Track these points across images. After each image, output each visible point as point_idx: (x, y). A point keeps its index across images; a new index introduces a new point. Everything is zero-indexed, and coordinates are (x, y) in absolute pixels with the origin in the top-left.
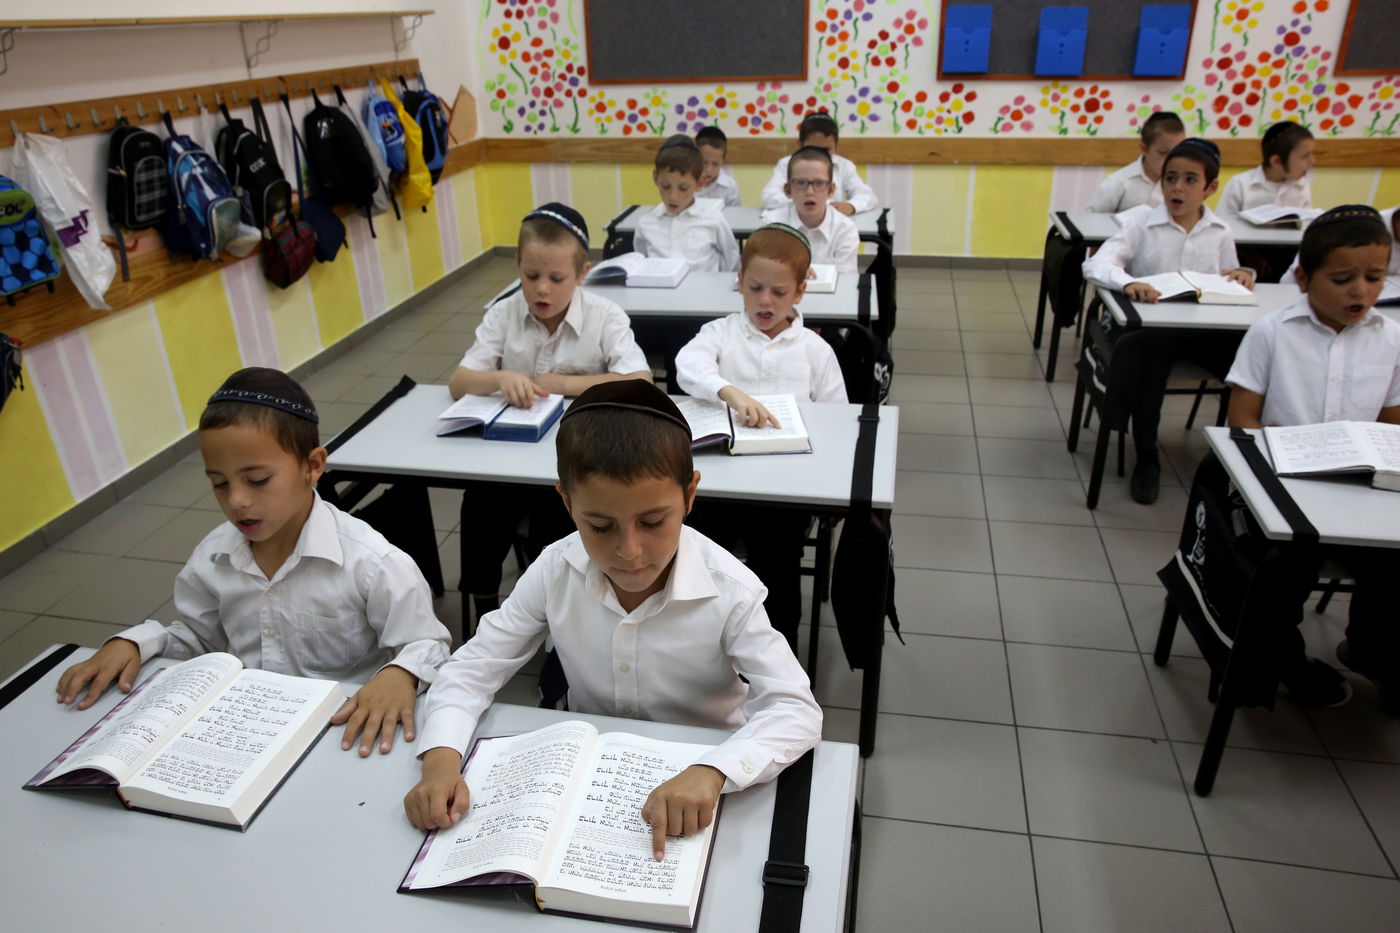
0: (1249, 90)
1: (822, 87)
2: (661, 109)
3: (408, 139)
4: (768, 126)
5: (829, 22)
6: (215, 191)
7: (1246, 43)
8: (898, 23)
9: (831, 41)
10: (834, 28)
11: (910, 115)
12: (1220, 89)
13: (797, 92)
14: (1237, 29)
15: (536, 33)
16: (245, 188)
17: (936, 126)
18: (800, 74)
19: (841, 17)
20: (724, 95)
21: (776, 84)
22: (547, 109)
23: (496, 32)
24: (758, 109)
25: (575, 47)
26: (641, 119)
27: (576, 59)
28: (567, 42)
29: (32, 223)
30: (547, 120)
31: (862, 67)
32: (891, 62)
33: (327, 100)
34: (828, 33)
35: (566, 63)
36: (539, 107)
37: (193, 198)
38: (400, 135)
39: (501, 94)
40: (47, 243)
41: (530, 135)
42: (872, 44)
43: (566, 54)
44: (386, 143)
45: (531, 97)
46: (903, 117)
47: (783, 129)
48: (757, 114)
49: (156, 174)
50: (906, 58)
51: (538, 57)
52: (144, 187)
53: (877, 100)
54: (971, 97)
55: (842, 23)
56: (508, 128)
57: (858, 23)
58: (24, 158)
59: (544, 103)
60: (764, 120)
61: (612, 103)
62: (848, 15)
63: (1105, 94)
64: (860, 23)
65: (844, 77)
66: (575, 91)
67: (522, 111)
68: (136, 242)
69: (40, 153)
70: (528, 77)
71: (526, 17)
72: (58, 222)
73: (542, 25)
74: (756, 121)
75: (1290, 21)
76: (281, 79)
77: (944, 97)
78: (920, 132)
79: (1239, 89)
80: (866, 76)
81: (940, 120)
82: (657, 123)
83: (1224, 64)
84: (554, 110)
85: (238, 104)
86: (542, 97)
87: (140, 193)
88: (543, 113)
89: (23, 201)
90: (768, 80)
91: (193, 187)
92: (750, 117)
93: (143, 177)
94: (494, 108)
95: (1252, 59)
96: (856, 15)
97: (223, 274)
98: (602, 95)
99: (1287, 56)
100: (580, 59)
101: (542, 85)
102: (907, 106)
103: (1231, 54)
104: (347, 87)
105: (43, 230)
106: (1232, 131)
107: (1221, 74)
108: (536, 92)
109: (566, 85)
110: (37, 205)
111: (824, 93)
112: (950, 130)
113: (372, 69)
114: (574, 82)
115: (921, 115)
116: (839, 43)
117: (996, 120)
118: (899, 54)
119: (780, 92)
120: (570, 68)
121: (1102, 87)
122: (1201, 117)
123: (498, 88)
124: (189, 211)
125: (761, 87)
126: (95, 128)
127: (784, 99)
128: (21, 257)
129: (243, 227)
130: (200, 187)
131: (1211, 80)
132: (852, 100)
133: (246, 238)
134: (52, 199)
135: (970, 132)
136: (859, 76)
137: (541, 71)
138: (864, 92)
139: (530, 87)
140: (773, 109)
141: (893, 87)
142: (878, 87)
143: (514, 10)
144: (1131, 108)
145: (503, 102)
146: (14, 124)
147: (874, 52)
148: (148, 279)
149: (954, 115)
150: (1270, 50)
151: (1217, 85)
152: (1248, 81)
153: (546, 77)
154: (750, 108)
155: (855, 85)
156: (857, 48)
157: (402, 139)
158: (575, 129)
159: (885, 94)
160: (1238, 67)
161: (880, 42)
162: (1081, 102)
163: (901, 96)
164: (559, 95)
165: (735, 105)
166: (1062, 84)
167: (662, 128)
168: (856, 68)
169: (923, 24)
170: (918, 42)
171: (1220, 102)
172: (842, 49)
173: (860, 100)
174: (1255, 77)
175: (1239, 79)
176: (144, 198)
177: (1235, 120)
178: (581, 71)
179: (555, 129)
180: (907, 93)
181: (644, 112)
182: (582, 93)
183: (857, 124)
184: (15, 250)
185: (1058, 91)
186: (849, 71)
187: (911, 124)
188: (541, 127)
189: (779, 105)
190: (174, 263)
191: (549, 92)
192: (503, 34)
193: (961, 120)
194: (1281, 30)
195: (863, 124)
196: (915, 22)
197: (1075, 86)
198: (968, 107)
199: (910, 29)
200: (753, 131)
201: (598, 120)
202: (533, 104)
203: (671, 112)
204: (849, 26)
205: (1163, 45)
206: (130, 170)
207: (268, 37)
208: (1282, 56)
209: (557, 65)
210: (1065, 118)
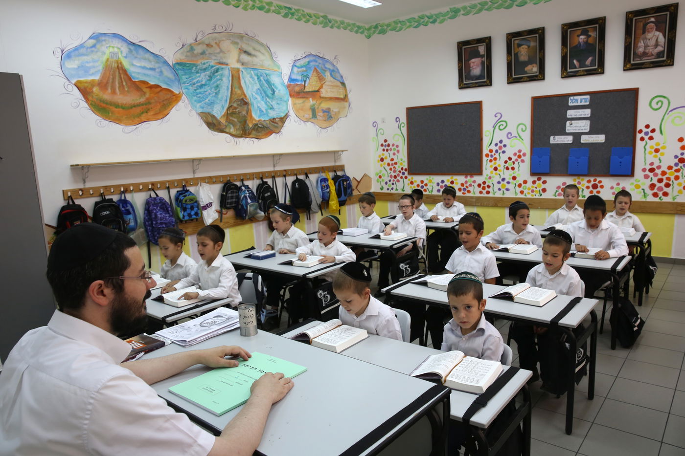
0: (665, 181)
1: (488, 177)
2: (432, 184)
3: (330, 191)
4: (469, 192)
5: (490, 154)
6: (251, 201)
7: (660, 162)
8: (515, 154)
9: (491, 161)
10: (492, 156)
11: (521, 189)
12: (651, 181)
13: (479, 179)
14: (656, 156)
15: (392, 156)
16: (262, 200)
17: (531, 193)
18: (480, 172)
19: (494, 152)
20: (453, 180)
21: (472, 176)
22: (394, 183)
23: (380, 156)
24: (465, 185)
25: (404, 162)
26: (425, 188)
27: (404, 165)
28: (402, 160)
29: (196, 204)
30: (394, 186)
31: (502, 170)
32: (513, 169)
33: (301, 177)
34: (490, 158)
35: (401, 167)
36: (392, 182)
37: (244, 202)
38: (327, 188)
39: (380, 177)
40: (199, 209)
41: (389, 192)
42: (506, 162)
43: (401, 164)
44: (322, 191)
45: (389, 178)
46: (518, 190)
47: (474, 193)
48: (465, 187)
49: (235, 195)
50: (519, 167)
51: (392, 165)
52: (230, 198)
53: (508, 183)
54: (544, 182)
55: (495, 154)
56: (382, 189)
57: (500, 155)
58: (199, 188)
59: (394, 181)
60: (467, 189)
61: (416, 181)
62: (497, 151)
63: (600, 182)
64: (501, 154)
65: (496, 174)
66: (404, 176)
67: (386, 183)
68: (227, 212)
69: (203, 188)
70: (389, 171)
71: (389, 151)
72: (202, 204)
73: (394, 154)
74: (464, 189)
75: (680, 153)
76: (285, 170)
77: (534, 182)
78: (525, 195)
79: (660, 181)
80: (504, 174)
81: (533, 191)
82: (430, 190)
83: (652, 170)
84: (397, 183)
85: (267, 177)
86: (393, 178)
87: (228, 199)
88: (393, 184)
89: (194, 199)
90: (469, 175)
91: (244, 199)
92: (462, 188)
93: (230, 195)
94: (378, 182)
95: (664, 168)
96: (499, 151)
97: (254, 225)
98: (412, 178)
99: (681, 167)
100: (406, 166)
101: (393, 174)
102: (520, 185)
103: (654, 166)
104: (311, 173)
105: (198, 206)
106: (660, 198)
107: (651, 175)
108: (391, 176)
109: (401, 175)
110: (198, 200)
111: (488, 180)
112: (537, 195)
113: (323, 168)
114: (403, 174)
115: (525, 189)
116: (493, 162)
117: (555, 192)
118: (516, 166)
119: (473, 179)
120: (402, 169)
121: (598, 179)
122: (644, 192)
123: (379, 175)
124: (242, 205)
125: (466, 177)
126: (221, 182)
127: (474, 182)
128: (191, 212)
129: (259, 211)
130: (247, 199)
131: (646, 177)
132: (499, 183)
133: (260, 215)
134: (202, 199)
135: (545, 196)
136: (501, 174)
137: (393, 169)
138: (503, 180)
139: (389, 175)
140: (470, 185)
141: (514, 178)
142: (508, 178)
143: (385, 149)
144: (612, 188)
145: (381, 180)
146: (199, 180)
147: (507, 165)
148: (228, 222)
149: (538, 189)
150: (673, 165)
151: (650, 179)
152: (664, 178)
153: (394, 172)
154: (462, 185)
155: (500, 177)
156: (500, 163)
157: (328, 190)
158: (403, 190)
159: (511, 181)
160: (658, 171)
161: (509, 161)
162: (590, 185)
163: (517, 182)
164: (398, 178)
165: (457, 184)
166: (581, 178)
167: (432, 191)
168: (500, 171)
169: (524, 155)
170: (523, 161)
171: (652, 186)
172: (495, 164)
173: (502, 183)
174: (667, 176)
175: (660, 177)
176: (229, 201)
177: (660, 194)
178: (406, 170)
179: (397, 190)
180: (520, 180)
181: (426, 185)
182: (406, 178)
183: (501, 192)
184: (190, 210)
185: (580, 180)
186: (497, 172)
187: (522, 192)
188: (392, 189)
189: (473, 184)
190: (237, 219)
191: (395, 177)
192: (382, 157)
193: (541, 191)
194: (676, 157)
195: (503, 191)
196: (521, 154)
197: (587, 179)
198: (544, 186)
199: (519, 157)
200: (463, 193)
201: (411, 187)
202: (390, 181)
203: (435, 185)
204: (497, 156)
205: (621, 162)
206: (227, 193)
207: (279, 159)
208: (679, 167)
209: (398, 168)
210: (584, 192)
